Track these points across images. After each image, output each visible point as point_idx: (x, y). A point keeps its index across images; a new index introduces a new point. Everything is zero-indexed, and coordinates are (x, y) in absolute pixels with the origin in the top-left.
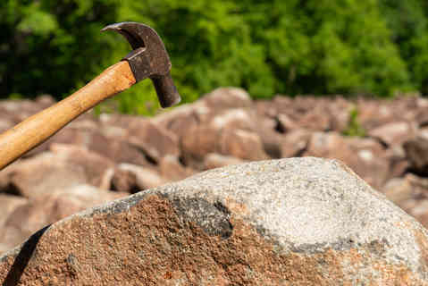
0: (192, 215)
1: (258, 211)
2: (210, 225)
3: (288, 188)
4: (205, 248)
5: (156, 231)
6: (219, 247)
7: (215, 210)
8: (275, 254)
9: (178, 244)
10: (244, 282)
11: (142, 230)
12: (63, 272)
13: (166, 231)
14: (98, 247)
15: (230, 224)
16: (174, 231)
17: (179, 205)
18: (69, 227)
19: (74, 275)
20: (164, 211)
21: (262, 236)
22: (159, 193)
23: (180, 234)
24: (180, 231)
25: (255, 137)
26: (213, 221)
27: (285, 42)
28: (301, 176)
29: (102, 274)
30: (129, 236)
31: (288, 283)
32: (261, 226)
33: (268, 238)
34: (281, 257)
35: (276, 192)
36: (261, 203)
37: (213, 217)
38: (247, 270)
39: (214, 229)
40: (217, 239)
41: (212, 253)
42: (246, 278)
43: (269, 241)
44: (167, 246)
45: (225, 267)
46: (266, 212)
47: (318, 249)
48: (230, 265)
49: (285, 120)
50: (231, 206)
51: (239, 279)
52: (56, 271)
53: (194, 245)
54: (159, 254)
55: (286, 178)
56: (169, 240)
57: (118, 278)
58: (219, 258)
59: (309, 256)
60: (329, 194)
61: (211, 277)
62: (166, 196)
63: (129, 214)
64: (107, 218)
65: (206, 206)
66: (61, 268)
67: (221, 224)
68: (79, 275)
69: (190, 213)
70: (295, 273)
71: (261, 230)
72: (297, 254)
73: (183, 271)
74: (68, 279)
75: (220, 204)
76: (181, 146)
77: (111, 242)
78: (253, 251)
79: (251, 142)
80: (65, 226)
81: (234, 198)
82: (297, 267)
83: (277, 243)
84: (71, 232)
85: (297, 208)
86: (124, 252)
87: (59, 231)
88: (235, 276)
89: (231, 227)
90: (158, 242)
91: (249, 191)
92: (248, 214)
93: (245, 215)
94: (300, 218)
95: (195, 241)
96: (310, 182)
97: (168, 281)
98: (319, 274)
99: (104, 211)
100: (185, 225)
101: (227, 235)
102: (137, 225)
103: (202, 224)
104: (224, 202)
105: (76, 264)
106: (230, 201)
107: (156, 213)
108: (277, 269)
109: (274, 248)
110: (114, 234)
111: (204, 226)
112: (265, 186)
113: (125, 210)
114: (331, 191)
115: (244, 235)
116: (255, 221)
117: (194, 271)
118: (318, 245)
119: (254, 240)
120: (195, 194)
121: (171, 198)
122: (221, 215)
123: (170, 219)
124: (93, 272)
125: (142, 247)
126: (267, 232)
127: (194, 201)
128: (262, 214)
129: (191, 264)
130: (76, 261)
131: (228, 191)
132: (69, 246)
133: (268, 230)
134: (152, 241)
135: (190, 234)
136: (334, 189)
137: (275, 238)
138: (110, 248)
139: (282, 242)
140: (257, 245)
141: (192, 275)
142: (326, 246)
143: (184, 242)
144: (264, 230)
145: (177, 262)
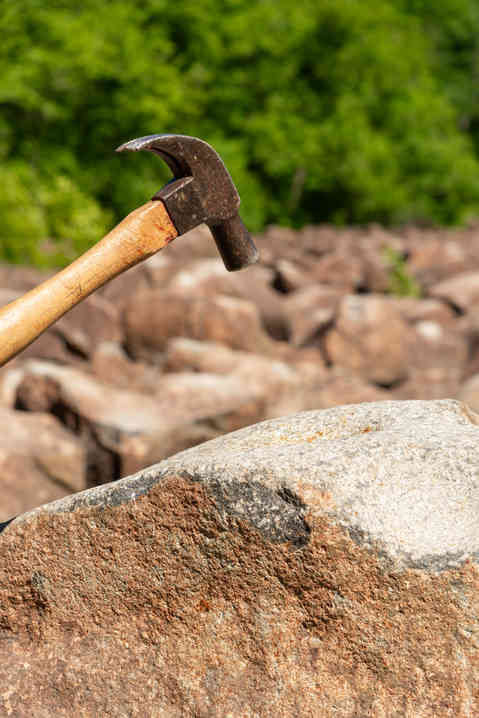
0: (242, 511)
1: (350, 503)
2: (273, 526)
3: (393, 461)
4: (264, 561)
5: (182, 535)
6: (288, 561)
7: (280, 501)
8: (380, 572)
9: (219, 556)
10: (331, 616)
11: (158, 534)
12: (25, 600)
13: (199, 536)
14: (84, 561)
15: (304, 522)
16: (211, 535)
17: (219, 493)
18: (34, 528)
19: (44, 607)
20: (195, 503)
21: (359, 543)
22: (185, 474)
23: (222, 540)
24: (223, 535)
25: (248, 308)
26: (277, 519)
27: (278, 136)
28: (413, 441)
29: (92, 605)
30: (136, 544)
31: (403, 617)
32: (357, 527)
33: (369, 546)
34: (390, 576)
35: (377, 469)
36: (353, 489)
37: (277, 512)
38: (335, 597)
39: (279, 533)
40: (285, 549)
41: (276, 570)
42: (333, 610)
43: (371, 552)
44: (200, 559)
45: (298, 593)
46: (363, 503)
47: (451, 563)
48: (307, 589)
49: (289, 271)
50: (307, 496)
51: (321, 612)
52: (13, 600)
53: (245, 558)
54: (187, 571)
55: (389, 444)
56: (204, 549)
57: (119, 612)
58: (288, 579)
59: (437, 574)
60: (459, 468)
61: (275, 610)
62: (197, 478)
63: (136, 507)
64: (98, 514)
65: (265, 494)
66: (22, 595)
67: (291, 524)
68: (52, 605)
69: (239, 507)
70: (414, 602)
71: (357, 534)
72: (418, 572)
73: (228, 599)
74: (35, 612)
75: (287, 492)
76: (124, 324)
77: (107, 553)
78: (344, 567)
79: (242, 316)
80: (26, 527)
81: (311, 482)
82: (417, 591)
83: (383, 554)
84: (37, 536)
85: (410, 494)
86: (128, 568)
87: (17, 535)
88: (315, 607)
89: (308, 529)
90: (185, 553)
91: (332, 469)
92: (335, 507)
93: (329, 509)
94: (416, 510)
95: (247, 552)
96: (429, 450)
97: (203, 615)
98: (454, 602)
99: (91, 502)
100: (231, 527)
101: (301, 542)
102: (149, 526)
103: (260, 525)
104: (295, 489)
105: (46, 588)
106: (303, 487)
107: (180, 506)
108: (386, 597)
109: (380, 562)
110: (110, 540)
111: (263, 528)
112: (358, 459)
113: (127, 501)
114: (463, 464)
115: (330, 542)
116: (346, 520)
117: (247, 600)
118: (449, 556)
119: (345, 550)
120: (246, 477)
121: (207, 481)
122: (290, 509)
123: (205, 516)
124: (76, 601)
125: (159, 560)
126: (366, 537)
127: (244, 488)
128: (357, 507)
129: (241, 587)
130: (46, 583)
131: (299, 470)
132: (35, 559)
133: (369, 534)
134: (174, 551)
135: (238, 540)
136: (468, 460)
137: (380, 547)
138: (104, 563)
139: (392, 552)
140: (350, 558)
141: (243, 606)
142: (463, 558)
143: (229, 552)
144: (362, 533)
145: (218, 585)
